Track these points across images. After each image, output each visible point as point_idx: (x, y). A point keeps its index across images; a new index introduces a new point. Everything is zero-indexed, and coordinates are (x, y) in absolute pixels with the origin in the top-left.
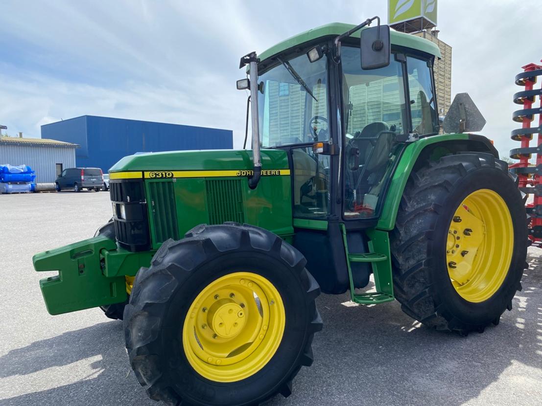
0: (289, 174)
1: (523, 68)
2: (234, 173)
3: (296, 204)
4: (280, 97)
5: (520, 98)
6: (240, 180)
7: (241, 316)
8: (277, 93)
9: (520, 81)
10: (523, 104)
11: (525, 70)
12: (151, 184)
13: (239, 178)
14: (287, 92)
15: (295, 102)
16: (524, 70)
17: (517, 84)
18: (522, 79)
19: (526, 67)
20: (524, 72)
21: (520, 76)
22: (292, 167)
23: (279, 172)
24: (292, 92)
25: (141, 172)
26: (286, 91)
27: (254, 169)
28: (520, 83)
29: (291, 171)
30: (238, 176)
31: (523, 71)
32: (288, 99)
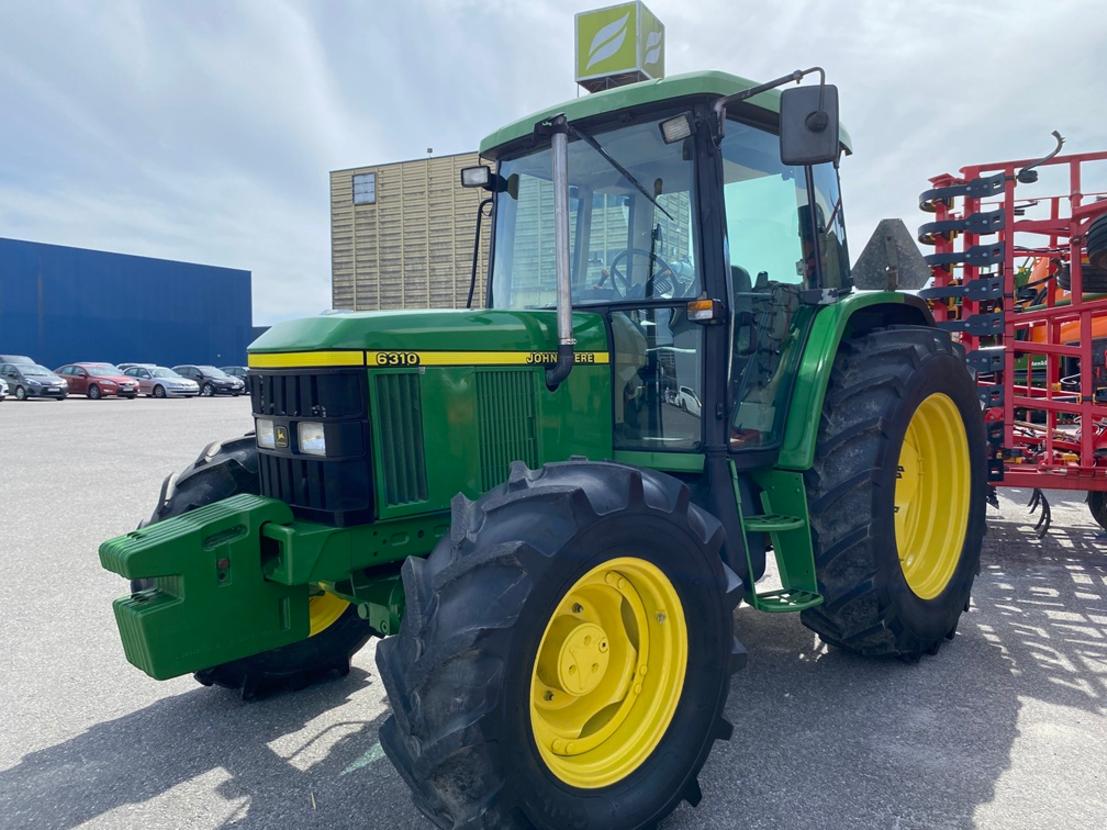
0: (607, 361)
1: (931, 180)
2: (521, 358)
3: (617, 421)
4: (356, 205)
5: (929, 234)
6: (531, 373)
7: (605, 649)
8: (350, 197)
9: (926, 204)
10: (933, 244)
11: (935, 186)
12: (379, 377)
13: (530, 368)
14: (371, 198)
15: (389, 218)
16: (932, 184)
17: (922, 208)
18: (930, 201)
19: (934, 180)
20: (931, 188)
21: (927, 195)
22: (611, 349)
23: (593, 356)
24: (383, 197)
25: (361, 353)
26: (369, 194)
27: (560, 350)
28: (926, 207)
29: (610, 357)
30: (529, 364)
31: (930, 186)
32: (373, 211)
